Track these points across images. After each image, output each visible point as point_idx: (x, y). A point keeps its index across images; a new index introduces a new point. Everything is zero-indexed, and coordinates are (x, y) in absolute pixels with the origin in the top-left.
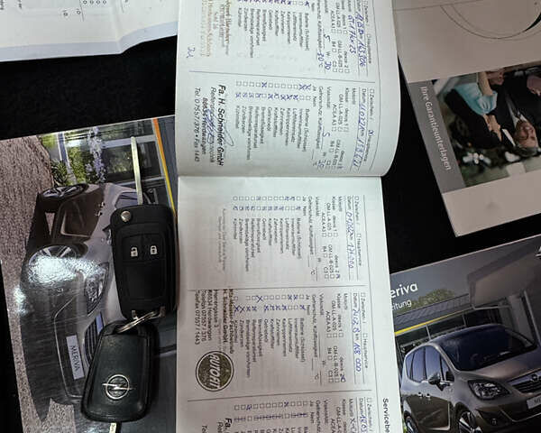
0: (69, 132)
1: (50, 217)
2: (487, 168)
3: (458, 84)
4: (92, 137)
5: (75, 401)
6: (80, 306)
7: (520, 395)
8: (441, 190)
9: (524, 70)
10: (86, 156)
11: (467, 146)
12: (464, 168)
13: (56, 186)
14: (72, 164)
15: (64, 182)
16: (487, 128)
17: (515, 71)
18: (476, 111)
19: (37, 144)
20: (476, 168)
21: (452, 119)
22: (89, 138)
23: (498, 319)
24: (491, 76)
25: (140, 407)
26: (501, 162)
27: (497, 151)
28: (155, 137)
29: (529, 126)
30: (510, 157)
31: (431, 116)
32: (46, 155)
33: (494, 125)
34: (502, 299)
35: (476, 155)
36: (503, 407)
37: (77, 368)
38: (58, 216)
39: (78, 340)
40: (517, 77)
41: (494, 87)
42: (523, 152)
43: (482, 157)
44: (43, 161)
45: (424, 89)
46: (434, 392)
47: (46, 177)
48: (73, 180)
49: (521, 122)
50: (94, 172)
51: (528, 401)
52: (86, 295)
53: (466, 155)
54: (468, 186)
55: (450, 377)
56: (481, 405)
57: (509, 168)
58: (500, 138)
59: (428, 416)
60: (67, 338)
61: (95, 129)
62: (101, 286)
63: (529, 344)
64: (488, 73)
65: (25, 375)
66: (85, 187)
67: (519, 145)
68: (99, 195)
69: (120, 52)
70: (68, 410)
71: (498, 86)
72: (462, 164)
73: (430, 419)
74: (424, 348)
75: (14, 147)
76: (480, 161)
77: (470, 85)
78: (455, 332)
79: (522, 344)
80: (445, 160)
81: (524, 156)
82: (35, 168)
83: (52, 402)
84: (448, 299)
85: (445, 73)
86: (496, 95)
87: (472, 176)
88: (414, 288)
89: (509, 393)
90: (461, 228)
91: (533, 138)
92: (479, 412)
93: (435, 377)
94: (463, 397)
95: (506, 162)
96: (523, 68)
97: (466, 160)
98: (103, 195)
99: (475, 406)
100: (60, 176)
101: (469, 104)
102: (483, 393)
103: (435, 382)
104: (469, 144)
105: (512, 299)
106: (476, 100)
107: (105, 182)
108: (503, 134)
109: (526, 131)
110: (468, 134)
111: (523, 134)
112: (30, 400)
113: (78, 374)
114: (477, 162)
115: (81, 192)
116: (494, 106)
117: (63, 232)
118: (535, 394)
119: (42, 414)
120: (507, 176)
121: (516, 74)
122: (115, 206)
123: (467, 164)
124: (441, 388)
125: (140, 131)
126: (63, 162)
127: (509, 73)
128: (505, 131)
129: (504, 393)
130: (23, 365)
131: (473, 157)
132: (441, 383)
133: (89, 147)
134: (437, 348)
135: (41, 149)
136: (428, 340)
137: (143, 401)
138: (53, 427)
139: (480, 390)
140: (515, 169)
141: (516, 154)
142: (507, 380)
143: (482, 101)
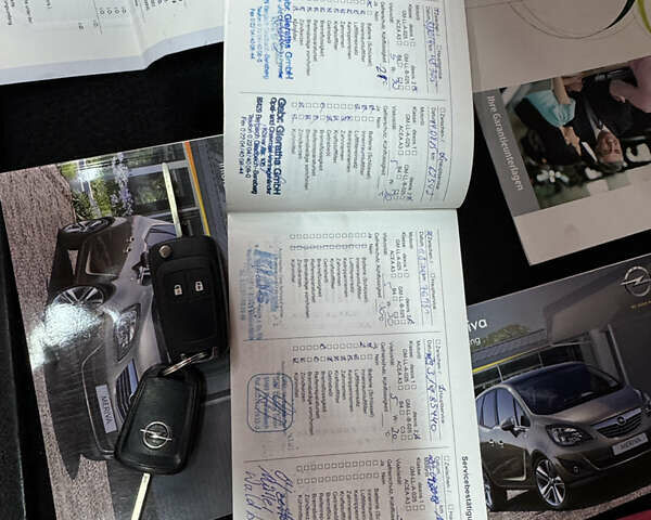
0: (91, 159)
1: (73, 255)
2: (564, 188)
3: (529, 92)
4: (117, 164)
5: (108, 457)
6: (110, 353)
7: (605, 440)
8: (512, 213)
9: (606, 74)
10: (111, 186)
11: (542, 163)
12: (538, 187)
13: (79, 220)
14: (95, 195)
15: (88, 216)
16: (564, 141)
17: (595, 75)
18: (553, 124)
19: (56, 174)
20: (553, 187)
21: (523, 132)
22: (113, 166)
23: (579, 356)
24: (568, 82)
25: (179, 461)
26: (580, 180)
27: (576, 167)
28: (188, 163)
29: (612, 138)
30: (591, 173)
31: (499, 130)
32: (66, 185)
33: (572, 138)
34: (583, 334)
35: (552, 172)
36: (584, 454)
37: (109, 421)
38: (82, 253)
39: (109, 390)
40: (599, 81)
41: (571, 94)
42: (607, 168)
43: (558, 175)
44: (63, 192)
45: (491, 99)
46: (508, 439)
47: (67, 211)
48: (97, 213)
49: (603, 134)
50: (120, 204)
51: (614, 447)
52: (116, 340)
53: (541, 173)
54: (542, 208)
55: (525, 422)
56: (561, 452)
57: (590, 186)
58: (580, 152)
59: (501, 466)
60: (97, 388)
61: (120, 155)
62: (132, 330)
63: (614, 384)
64: (564, 78)
65: (51, 429)
66: (111, 220)
67: (602, 161)
68: (126, 230)
69: (144, 67)
70: (100, 467)
71: (577, 93)
72: (535, 183)
73: (504, 469)
74: (496, 390)
75: (30, 177)
76: (557, 179)
77: (544, 93)
78: (530, 372)
79: (606, 383)
80: (516, 178)
81: (608, 171)
82: (54, 200)
83: (82, 458)
84: (522, 335)
85: (513, 79)
86: (574, 103)
87: (548, 197)
88: (482, 324)
89: (592, 438)
90: (535, 256)
91: (616, 151)
92: (560, 459)
93: (508, 422)
94: (540, 444)
95: (587, 180)
96: (605, 71)
97: (540, 178)
98: (131, 229)
99: (554, 453)
100: (82, 209)
101: (544, 115)
102: (563, 439)
103: (509, 427)
104: (544, 161)
105: (595, 334)
106: (551, 110)
107: (133, 214)
108: (583, 148)
109: (609, 144)
110: (543, 149)
111: (606, 147)
112: (59, 456)
113: (110, 427)
114: (553, 180)
115: (106, 226)
116: (572, 116)
117: (88, 271)
118: (622, 438)
119: (73, 471)
120: (588, 195)
121: (597, 78)
122: (146, 241)
123: (542, 184)
124: (516, 434)
125: (170, 156)
126: (86, 194)
127: (588, 79)
128: (584, 144)
129: (587, 438)
130: (49, 418)
131: (548, 175)
132: (516, 429)
133: (114, 176)
134: (510, 389)
135: (60, 179)
136: (500, 381)
137: (181, 454)
138: (85, 485)
139: (559, 436)
140: (597, 187)
141: (597, 170)
142: (591, 424)
143: (557, 111)
